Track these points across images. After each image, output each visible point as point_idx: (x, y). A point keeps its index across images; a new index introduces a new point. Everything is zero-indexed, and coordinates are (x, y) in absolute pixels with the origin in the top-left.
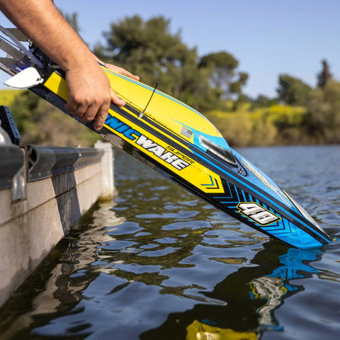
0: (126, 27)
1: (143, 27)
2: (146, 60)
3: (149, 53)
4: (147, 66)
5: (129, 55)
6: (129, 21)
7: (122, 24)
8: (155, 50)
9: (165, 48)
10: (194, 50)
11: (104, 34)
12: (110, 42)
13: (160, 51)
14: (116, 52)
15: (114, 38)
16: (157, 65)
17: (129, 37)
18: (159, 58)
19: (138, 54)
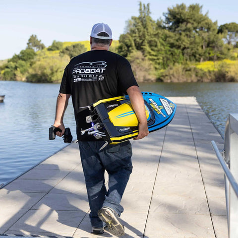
0: (177, 10)
1: (187, 10)
2: (188, 30)
3: (189, 25)
4: (188, 33)
5: (178, 27)
6: (178, 7)
7: (174, 8)
8: (193, 24)
9: (199, 23)
10: (216, 23)
11: (164, 14)
12: (167, 19)
13: (195, 25)
14: (171, 24)
15: (170, 17)
16: (194, 32)
17: (178, 16)
18: (195, 28)
19: (183, 26)
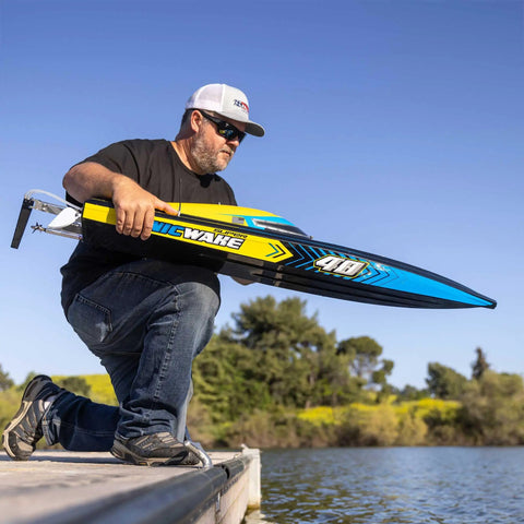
0: (258, 308)
1: (276, 308)
2: (277, 345)
3: (282, 337)
4: (280, 351)
5: (260, 339)
6: (260, 302)
7: (253, 304)
8: (289, 334)
9: (300, 332)
10: (333, 335)
11: (233, 316)
12: (240, 324)
13: (294, 335)
14: (246, 334)
15: (244, 320)
16: (291, 350)
17: (260, 319)
18: (293, 342)
19: (270, 338)
